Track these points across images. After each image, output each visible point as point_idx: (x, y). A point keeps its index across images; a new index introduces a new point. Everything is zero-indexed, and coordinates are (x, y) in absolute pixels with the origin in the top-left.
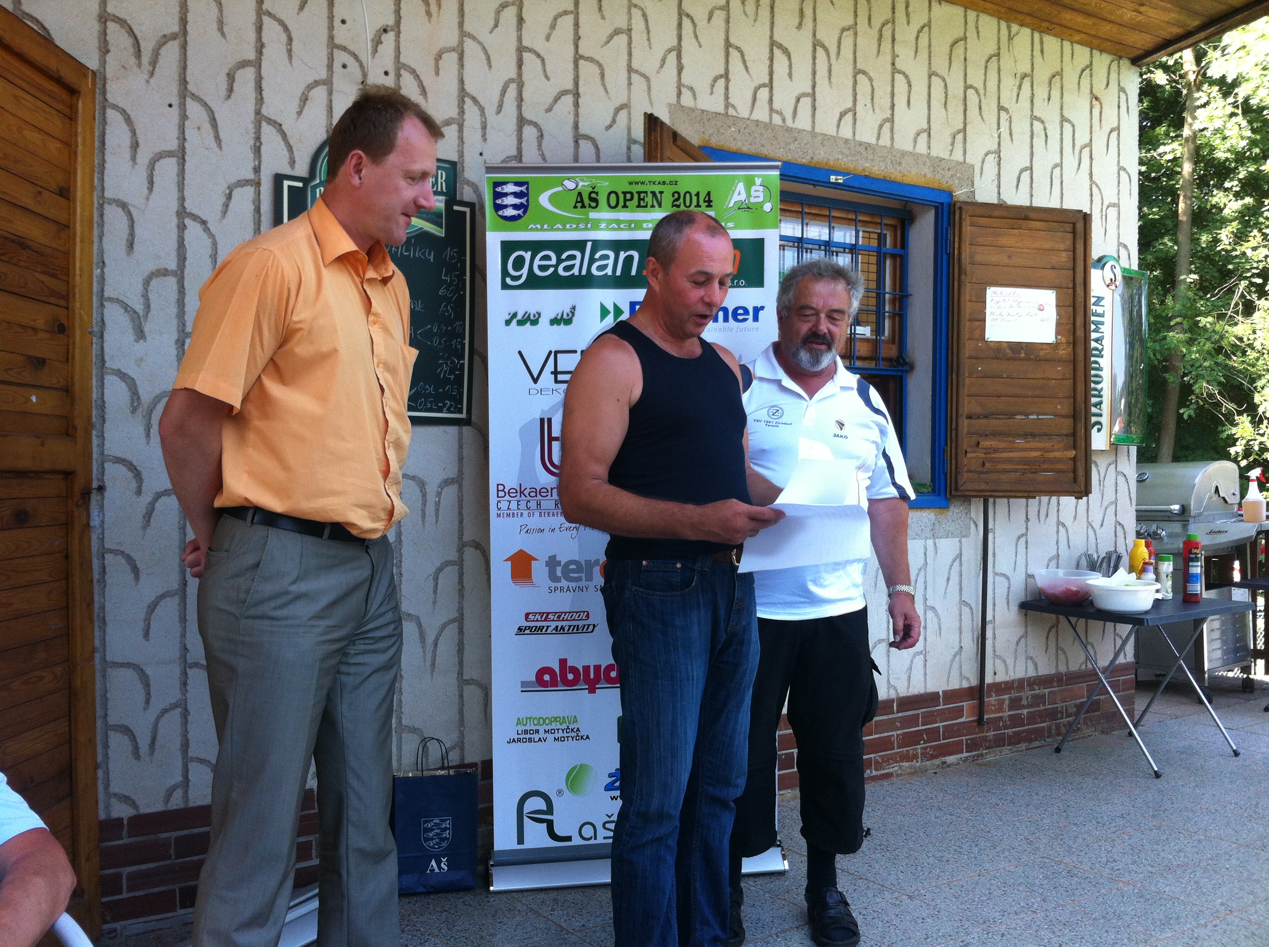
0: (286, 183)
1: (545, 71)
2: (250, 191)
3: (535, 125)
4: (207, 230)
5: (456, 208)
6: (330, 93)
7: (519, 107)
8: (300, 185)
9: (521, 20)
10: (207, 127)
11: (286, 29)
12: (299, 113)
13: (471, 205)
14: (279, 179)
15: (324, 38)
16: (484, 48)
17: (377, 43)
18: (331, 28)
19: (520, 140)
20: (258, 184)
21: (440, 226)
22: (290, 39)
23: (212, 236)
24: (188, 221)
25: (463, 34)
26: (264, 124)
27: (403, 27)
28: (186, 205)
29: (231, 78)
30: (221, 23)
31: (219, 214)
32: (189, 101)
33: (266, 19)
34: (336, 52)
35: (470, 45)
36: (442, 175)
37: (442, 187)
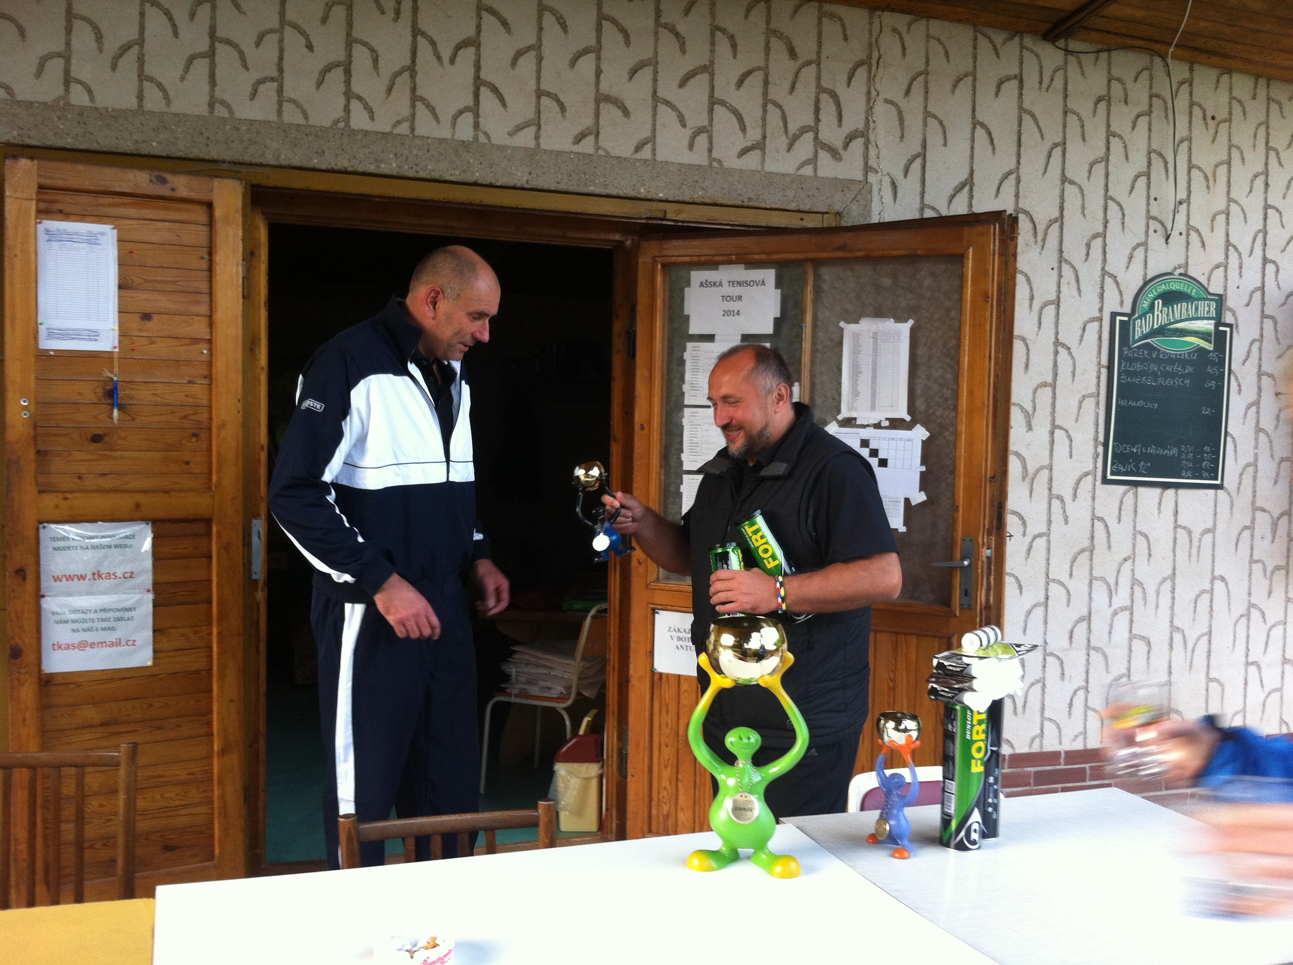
0: (1119, 318)
1: (1281, 221)
2: (1096, 325)
3: (1274, 262)
4: (1070, 354)
5: (1221, 328)
6: (1146, 251)
7: (1264, 250)
8: (1126, 319)
9: (1267, 185)
10: (1073, 282)
11: (1122, 208)
12: (1127, 267)
13: (1230, 326)
14: (1114, 315)
15: (1144, 212)
16: (1242, 209)
17: (1175, 211)
18: (1148, 204)
19: (1264, 275)
20: (1100, 319)
21: (1210, 342)
22: (1123, 215)
23: (1073, 358)
24: (1060, 349)
25: (1230, 200)
26: (1106, 276)
27: (1192, 199)
28: (1059, 337)
29: (1088, 246)
30: (1083, 208)
31: (1078, 342)
32: (1063, 264)
33: (1110, 202)
34: (1151, 221)
35: (1234, 208)
36: (1213, 305)
37: (1213, 313)
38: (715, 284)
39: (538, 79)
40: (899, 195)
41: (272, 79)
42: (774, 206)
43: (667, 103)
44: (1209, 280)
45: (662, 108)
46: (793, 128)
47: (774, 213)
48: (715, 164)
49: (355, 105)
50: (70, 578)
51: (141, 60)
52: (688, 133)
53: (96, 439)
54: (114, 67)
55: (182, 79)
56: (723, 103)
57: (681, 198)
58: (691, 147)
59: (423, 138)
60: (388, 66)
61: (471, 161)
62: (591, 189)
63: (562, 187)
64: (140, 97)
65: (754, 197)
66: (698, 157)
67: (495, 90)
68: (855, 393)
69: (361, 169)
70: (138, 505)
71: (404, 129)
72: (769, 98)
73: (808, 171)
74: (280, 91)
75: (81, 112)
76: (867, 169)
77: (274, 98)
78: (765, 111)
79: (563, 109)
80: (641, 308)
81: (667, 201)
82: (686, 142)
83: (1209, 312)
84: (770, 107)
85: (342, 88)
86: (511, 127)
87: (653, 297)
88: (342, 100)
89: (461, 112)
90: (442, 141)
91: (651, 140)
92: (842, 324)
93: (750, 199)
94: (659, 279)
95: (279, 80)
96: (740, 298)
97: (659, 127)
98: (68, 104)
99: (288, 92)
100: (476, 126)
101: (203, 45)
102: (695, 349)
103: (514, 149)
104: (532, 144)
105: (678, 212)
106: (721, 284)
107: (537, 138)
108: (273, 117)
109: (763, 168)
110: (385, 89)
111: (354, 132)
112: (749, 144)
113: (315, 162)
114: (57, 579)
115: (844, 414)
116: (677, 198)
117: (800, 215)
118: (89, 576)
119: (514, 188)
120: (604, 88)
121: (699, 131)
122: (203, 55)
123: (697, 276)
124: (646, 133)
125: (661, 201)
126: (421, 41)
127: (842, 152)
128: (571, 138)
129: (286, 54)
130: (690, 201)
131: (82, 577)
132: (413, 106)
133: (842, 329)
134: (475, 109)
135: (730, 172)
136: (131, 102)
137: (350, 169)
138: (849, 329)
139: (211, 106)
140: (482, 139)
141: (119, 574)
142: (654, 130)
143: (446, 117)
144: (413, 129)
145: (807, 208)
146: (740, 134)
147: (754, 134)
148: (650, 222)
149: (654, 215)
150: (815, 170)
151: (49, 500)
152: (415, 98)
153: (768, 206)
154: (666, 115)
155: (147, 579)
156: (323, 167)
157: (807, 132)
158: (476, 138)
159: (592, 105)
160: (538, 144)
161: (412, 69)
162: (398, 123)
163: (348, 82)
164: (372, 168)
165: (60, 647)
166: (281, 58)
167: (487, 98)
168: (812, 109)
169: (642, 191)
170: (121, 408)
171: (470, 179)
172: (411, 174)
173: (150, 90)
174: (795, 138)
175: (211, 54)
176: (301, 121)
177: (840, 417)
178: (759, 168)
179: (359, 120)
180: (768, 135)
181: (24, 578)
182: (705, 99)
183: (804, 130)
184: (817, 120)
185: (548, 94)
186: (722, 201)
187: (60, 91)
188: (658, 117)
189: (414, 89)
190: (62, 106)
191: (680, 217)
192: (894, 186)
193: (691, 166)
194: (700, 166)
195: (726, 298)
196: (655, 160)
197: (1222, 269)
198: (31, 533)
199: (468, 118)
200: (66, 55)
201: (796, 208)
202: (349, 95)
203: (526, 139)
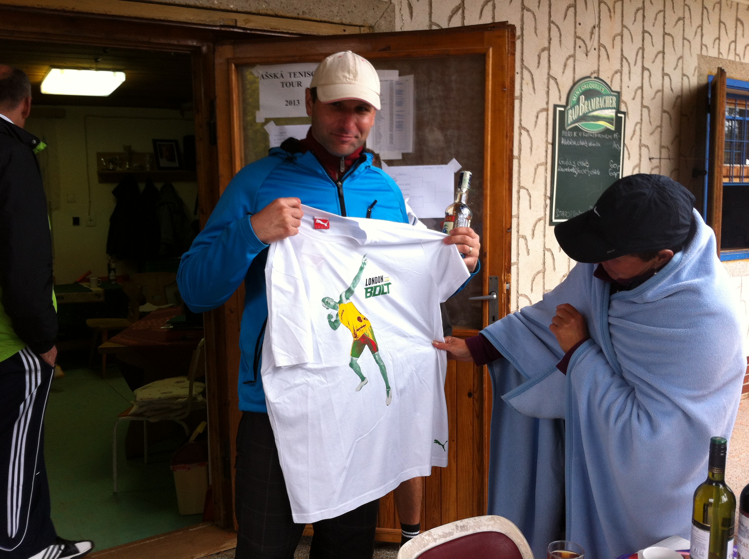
0: (558, 109)
1: (652, 42)
2: (545, 113)
3: (648, 70)
4: (529, 135)
5: (619, 115)
6: (574, 61)
7: (643, 61)
8: (562, 109)
9: (644, 16)
10: (530, 82)
11: (559, 30)
12: (563, 73)
13: (624, 113)
14: (555, 106)
15: (573, 33)
16: (630, 33)
17: (592, 33)
18: (575, 28)
19: (643, 79)
20: (547, 110)
21: (612, 124)
22: (561, 35)
23: (531, 138)
24: (523, 131)
25: (623, 26)
26: (551, 79)
27: (601, 25)
28: (522, 123)
29: (539, 56)
30: (536, 29)
31: (533, 126)
32: (524, 70)
33: (552, 25)
34: (577, 40)
35: (625, 31)
36: (614, 99)
37: (614, 105)
40: (414, 14)
42: (323, 19)
44: (611, 82)
47: (322, 25)
57: (248, 10)
65: (307, 11)
80: (220, 102)
81: (237, 12)
83: (612, 104)
87: (229, 92)
93: (304, 12)
94: (234, 77)
105: (247, 21)
116: (245, 10)
117: (343, 27)
125: (232, 11)
130: (256, 12)
145: (348, 21)
148: (223, 29)
149: (226, 23)
153: (318, 19)
169: (216, 2)
186: (281, 13)
191: (249, 26)
192: (410, 6)
197: (619, 74)
201: (339, 22)
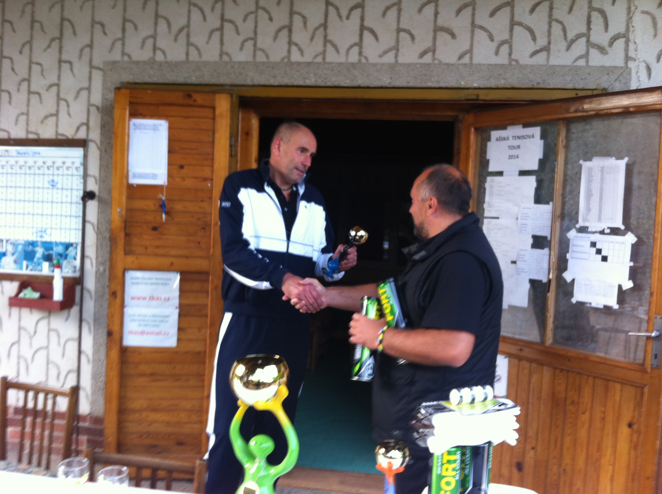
38: (504, 139)
39: (398, 22)
40: (652, 75)
41: (251, 39)
42: (556, 87)
43: (482, 28)
45: (477, 31)
46: (570, 35)
48: (514, 63)
49: (294, 48)
50: (139, 298)
51: (188, 35)
52: (494, 45)
53: (155, 229)
54: (176, 40)
55: (207, 43)
56: (520, 24)
57: (489, 86)
58: (497, 53)
59: (330, 63)
60: (311, 25)
61: (357, 74)
62: (430, 84)
63: (411, 85)
64: (187, 54)
65: (541, 82)
66: (502, 59)
67: (372, 32)
68: (589, 210)
69: (296, 83)
70: (172, 264)
71: (319, 59)
72: (553, 17)
73: (582, 62)
74: (255, 45)
75: (161, 64)
76: (627, 58)
77: (252, 48)
78: (550, 26)
79: (413, 38)
81: (479, 88)
82: (493, 50)
84: (554, 24)
85: (287, 40)
86: (381, 51)
87: (468, 149)
88: (286, 47)
89: (351, 47)
90: (340, 64)
91: (470, 51)
92: (581, 162)
93: (538, 83)
94: (472, 137)
95: (254, 39)
96: (519, 147)
97: (475, 43)
98: (154, 61)
99: (259, 45)
100: (360, 53)
101: (218, 24)
102: (492, 181)
103: (383, 65)
104: (392, 60)
105: (487, 95)
106: (508, 139)
107: (396, 56)
108: (251, 59)
109: (548, 63)
110: (309, 37)
111: (293, 64)
112: (538, 48)
113: (273, 82)
114: (133, 298)
115: (581, 223)
116: (487, 86)
118: (148, 298)
119: (381, 88)
120: (440, 22)
121: (503, 43)
122: (217, 29)
123: (495, 134)
124: (466, 47)
125: (475, 88)
126: (331, 9)
127: (608, 49)
128: (417, 55)
129: (259, 25)
130: (495, 87)
131: (144, 299)
132: (325, 46)
133: (581, 166)
134: (360, 44)
135: (525, 67)
136: (183, 57)
137: (290, 84)
138: (586, 165)
139: (221, 56)
140: (363, 60)
141: (163, 298)
142: (472, 46)
143: (343, 51)
144: (324, 59)
145: (580, 87)
146: (532, 42)
147: (542, 42)
148: (468, 102)
149: (470, 98)
150: (587, 62)
151: (130, 259)
152: (326, 41)
153: (552, 87)
154: (480, 35)
155: (176, 302)
156: (276, 83)
157: (581, 37)
158: (360, 61)
159: (432, 34)
160: (396, 61)
161: (325, 25)
162: (316, 56)
163: (290, 36)
164: (301, 83)
165: (132, 333)
166: (256, 27)
167: (368, 37)
168: (585, 22)
169: (463, 83)
170: (167, 213)
171: (355, 84)
172: (323, 84)
173: (192, 50)
174: (573, 41)
175: (221, 29)
176: (265, 60)
177: (578, 226)
178: (545, 63)
179: (296, 56)
180: (552, 41)
181: (116, 297)
182: (507, 23)
183: (579, 36)
184: (589, 29)
185: (405, 30)
186: (518, 86)
187: (151, 54)
188: (475, 37)
189: (325, 36)
190: (152, 62)
191: (488, 98)
192: (649, 69)
193: (495, 65)
194: (503, 65)
195: (511, 147)
196: (472, 64)
198: (120, 274)
199: (356, 50)
200: (154, 37)
202: (290, 43)
203: (389, 58)
